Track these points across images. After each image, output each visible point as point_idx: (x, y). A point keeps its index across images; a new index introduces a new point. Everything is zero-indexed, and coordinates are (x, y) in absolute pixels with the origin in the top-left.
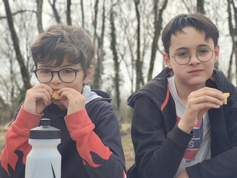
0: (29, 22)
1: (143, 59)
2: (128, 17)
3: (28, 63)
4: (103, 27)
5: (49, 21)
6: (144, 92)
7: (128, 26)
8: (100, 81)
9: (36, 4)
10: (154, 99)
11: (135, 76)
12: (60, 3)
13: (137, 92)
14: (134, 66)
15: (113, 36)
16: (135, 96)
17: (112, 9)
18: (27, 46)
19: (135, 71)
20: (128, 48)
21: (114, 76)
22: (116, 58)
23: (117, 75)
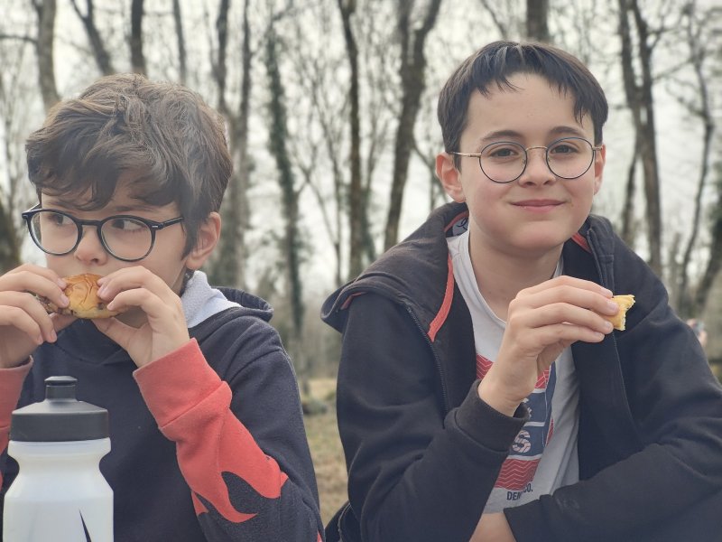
0: (13, 70)
1: (369, 180)
2: (321, 53)
3: (11, 199)
4: (246, 86)
5: (77, 67)
6: (377, 281)
7: (322, 79)
8: (240, 251)
9: (34, 16)
10: (408, 303)
11: (346, 233)
12: (111, 12)
13: (355, 283)
14: (344, 201)
15: (277, 111)
16: (349, 293)
17: (271, 28)
18: (7, 144)
19: (345, 219)
20: (323, 149)
21: (281, 233)
22: (286, 180)
23: (292, 231)
